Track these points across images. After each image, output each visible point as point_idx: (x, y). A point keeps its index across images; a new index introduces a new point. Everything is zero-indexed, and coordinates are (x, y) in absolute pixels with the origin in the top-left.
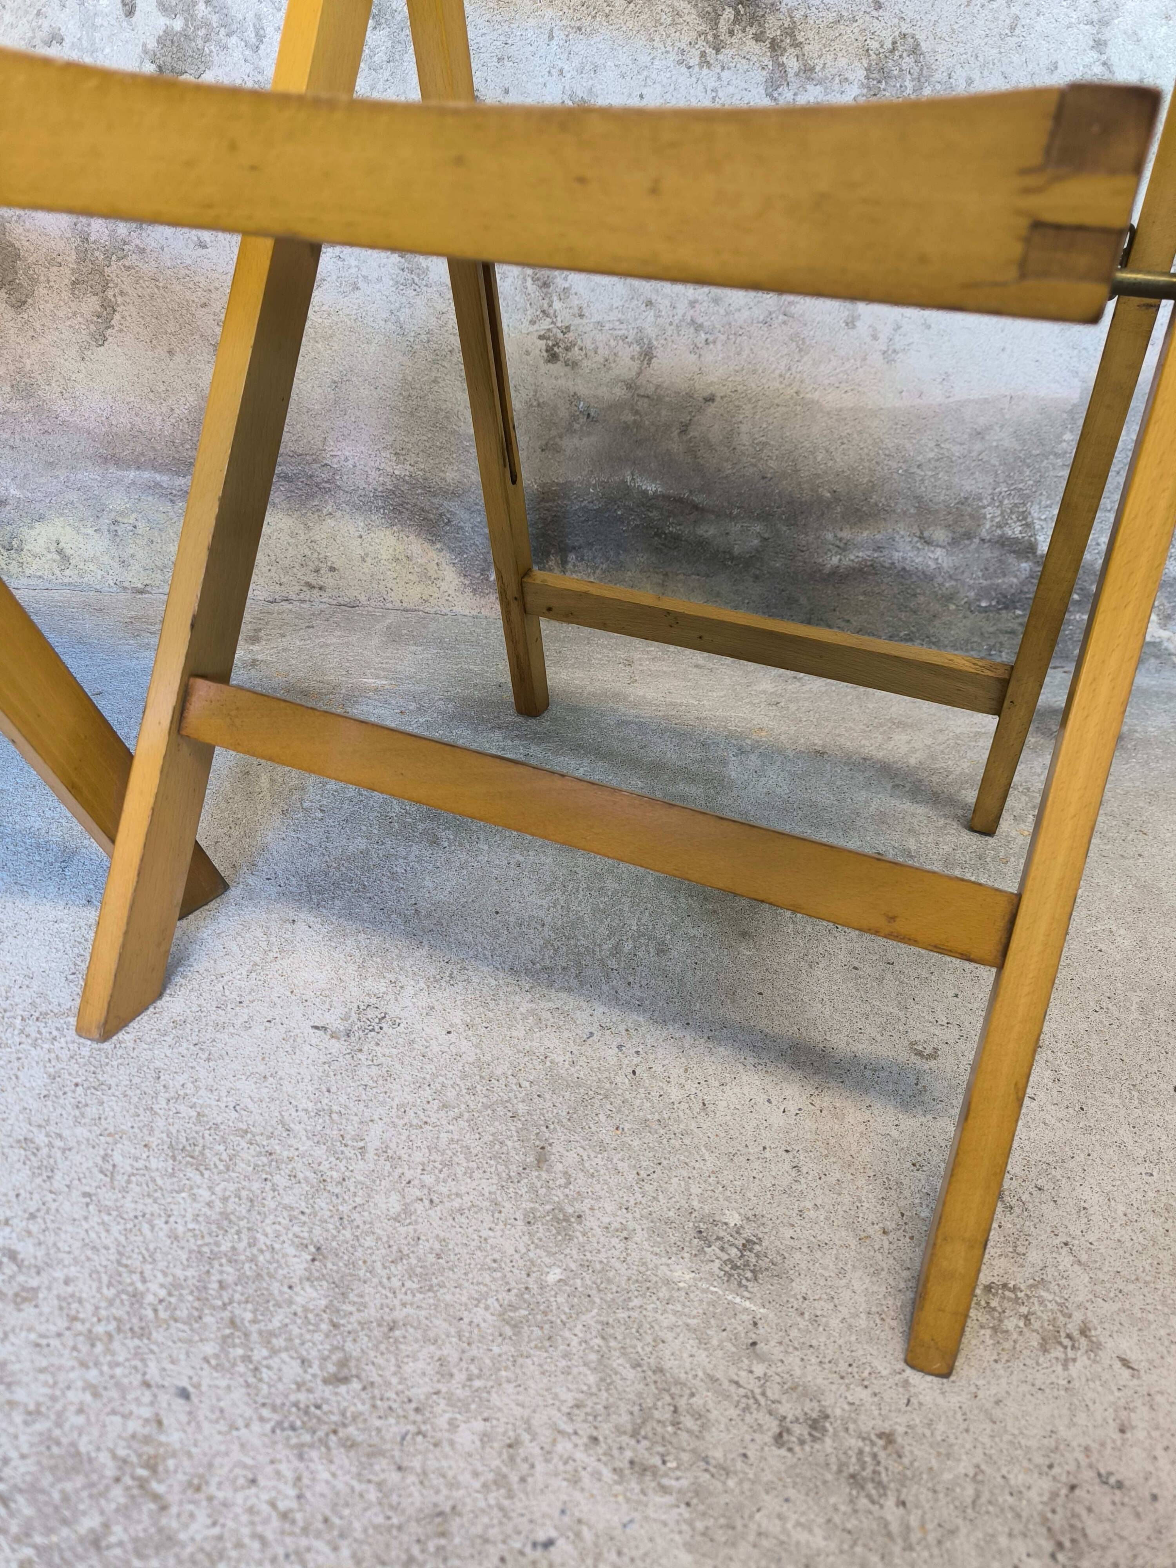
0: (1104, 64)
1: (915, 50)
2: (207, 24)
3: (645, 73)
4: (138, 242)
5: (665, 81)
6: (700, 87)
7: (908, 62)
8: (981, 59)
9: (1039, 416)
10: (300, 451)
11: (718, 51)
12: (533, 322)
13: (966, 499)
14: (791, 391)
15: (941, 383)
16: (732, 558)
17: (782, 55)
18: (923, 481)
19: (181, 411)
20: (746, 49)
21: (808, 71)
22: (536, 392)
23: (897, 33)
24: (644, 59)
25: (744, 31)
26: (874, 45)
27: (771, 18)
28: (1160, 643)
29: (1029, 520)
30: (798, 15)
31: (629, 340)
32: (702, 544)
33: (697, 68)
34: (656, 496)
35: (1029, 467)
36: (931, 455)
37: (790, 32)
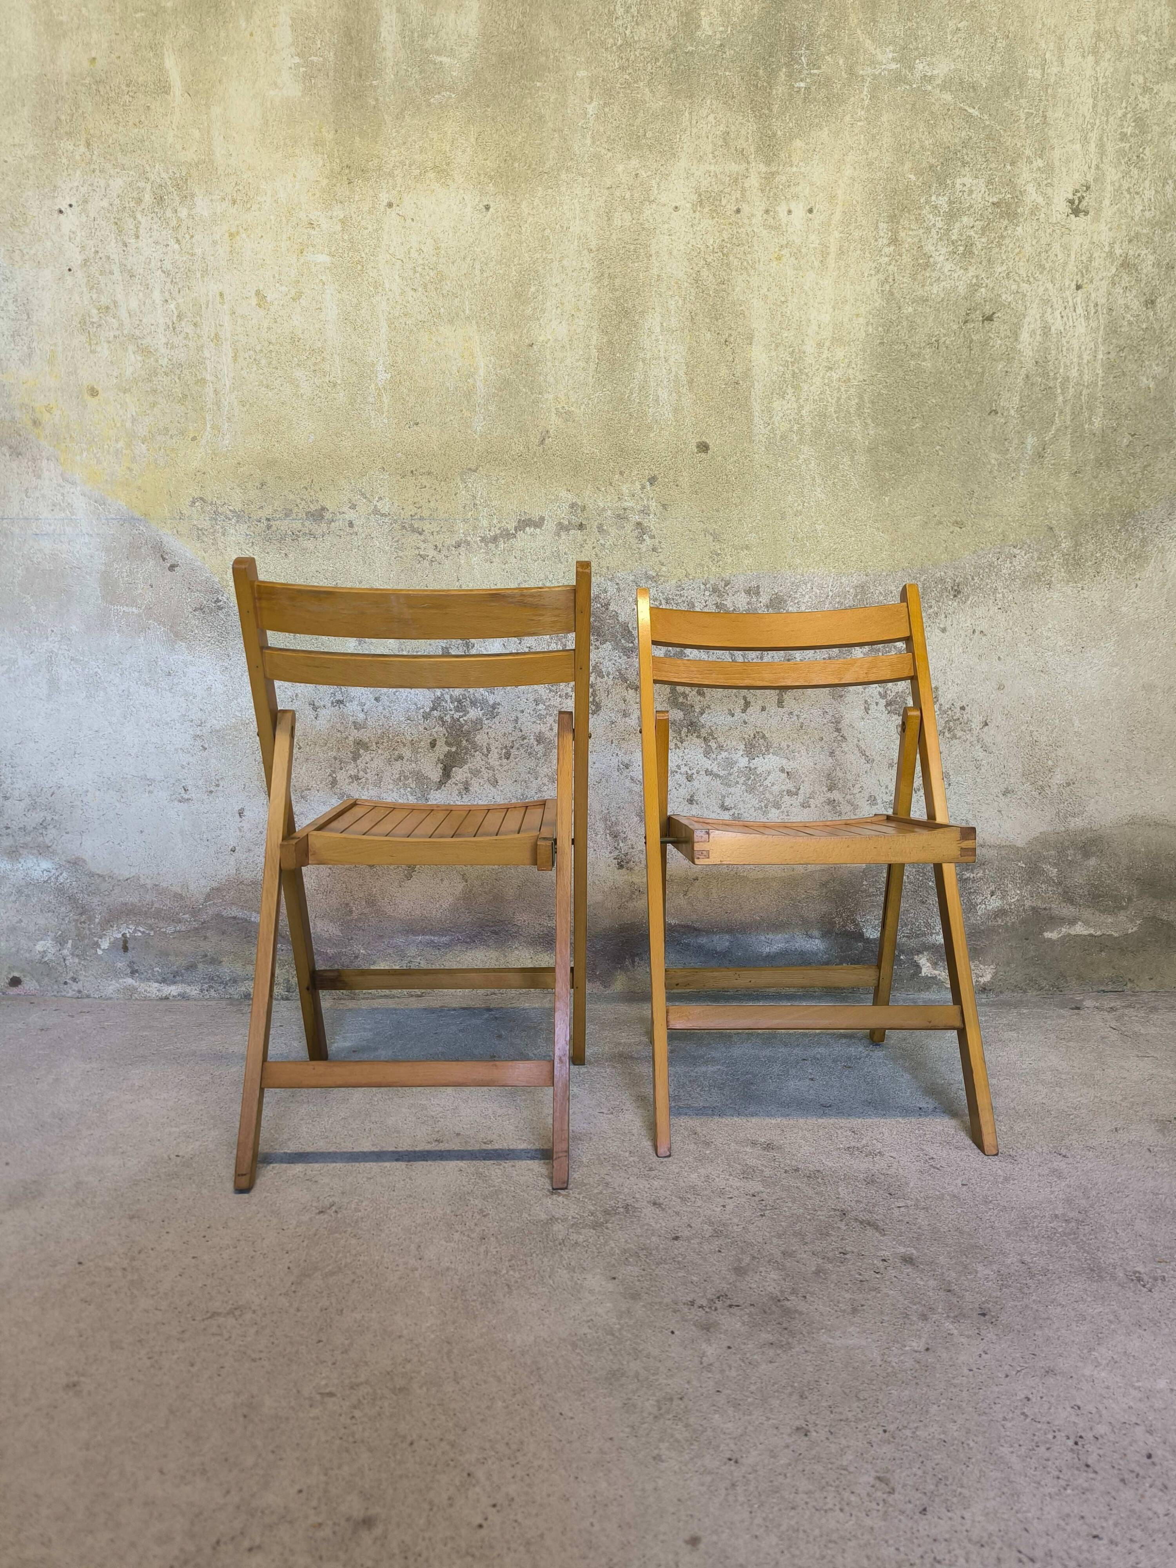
0: (842, 736)
1: (764, 737)
2: (466, 748)
6: (676, 756)
7: (761, 741)
11: (682, 743)
12: (611, 853)
14: (732, 873)
16: (717, 953)
17: (709, 742)
19: (445, 906)
20: (694, 741)
21: (720, 747)
25: (692, 735)
26: (746, 736)
27: (703, 730)
28: (936, 977)
29: (855, 921)
30: (713, 728)
32: (700, 947)
34: (675, 926)
37: (711, 734)
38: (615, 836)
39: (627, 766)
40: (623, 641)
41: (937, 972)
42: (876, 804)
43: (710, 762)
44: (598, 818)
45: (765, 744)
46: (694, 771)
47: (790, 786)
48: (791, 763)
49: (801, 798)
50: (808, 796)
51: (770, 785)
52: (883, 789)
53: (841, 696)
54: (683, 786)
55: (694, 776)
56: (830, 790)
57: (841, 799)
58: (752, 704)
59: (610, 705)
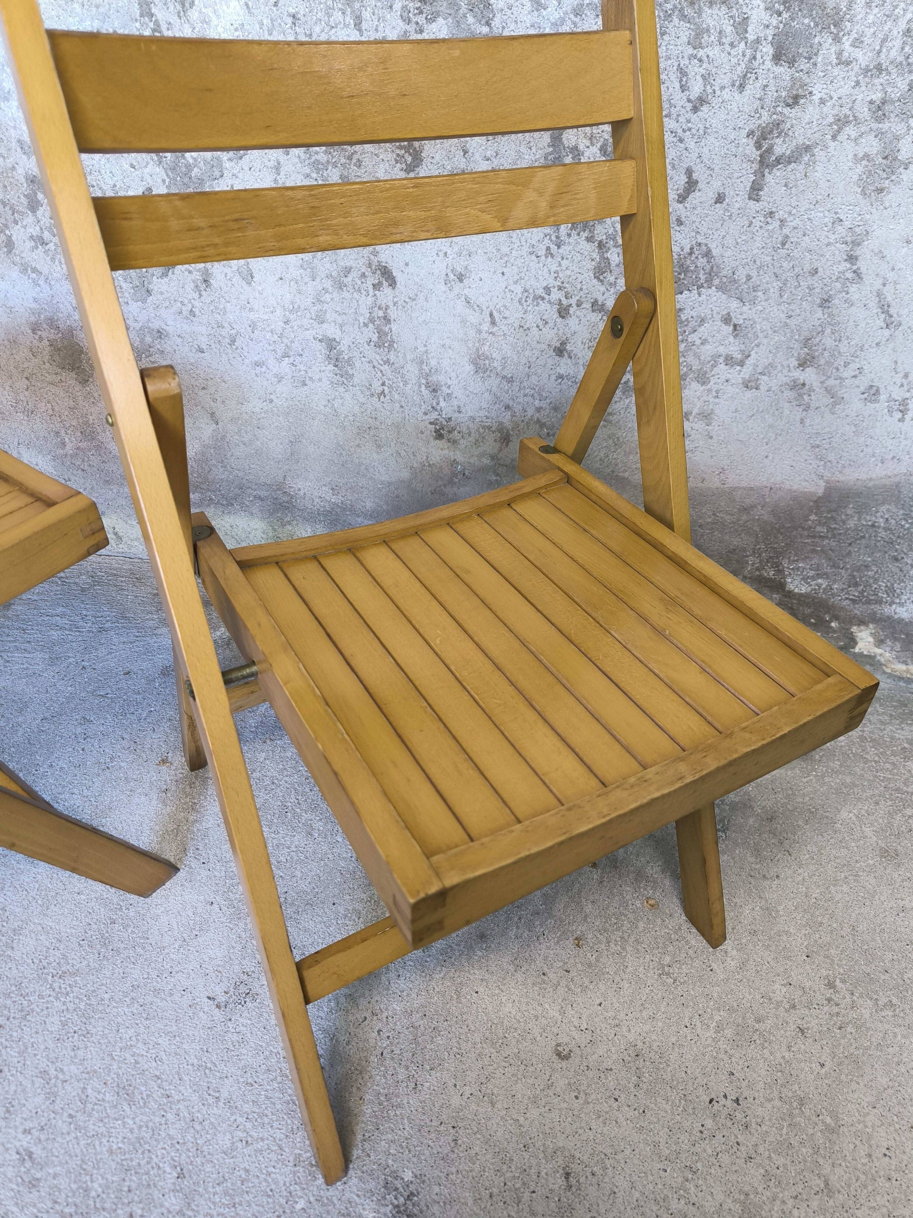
0: (855, 272)
1: (708, 254)
3: (506, 259)
4: (159, 347)
5: (520, 265)
6: (546, 270)
7: (702, 262)
8: (758, 263)
9: (791, 502)
10: (268, 483)
11: (559, 247)
12: (425, 414)
13: (734, 550)
15: (718, 474)
17: (607, 252)
18: (702, 535)
20: (580, 247)
22: (428, 457)
23: (694, 242)
24: (505, 250)
25: (578, 234)
28: (875, 657)
29: (781, 568)
31: (493, 429)
33: (543, 258)
35: (782, 534)
36: (709, 520)
38: (434, 391)
39: (460, 278)
40: (471, 19)
41: (878, 651)
42: (876, 401)
43: (603, 289)
44: (409, 357)
45: (708, 267)
46: (573, 301)
47: (734, 349)
48: (745, 309)
49: (747, 371)
50: (760, 370)
51: (698, 342)
52: (898, 378)
53: (880, 191)
54: (551, 324)
55: (572, 310)
56: (803, 364)
57: (816, 385)
58: (700, 185)
59: (437, 157)
